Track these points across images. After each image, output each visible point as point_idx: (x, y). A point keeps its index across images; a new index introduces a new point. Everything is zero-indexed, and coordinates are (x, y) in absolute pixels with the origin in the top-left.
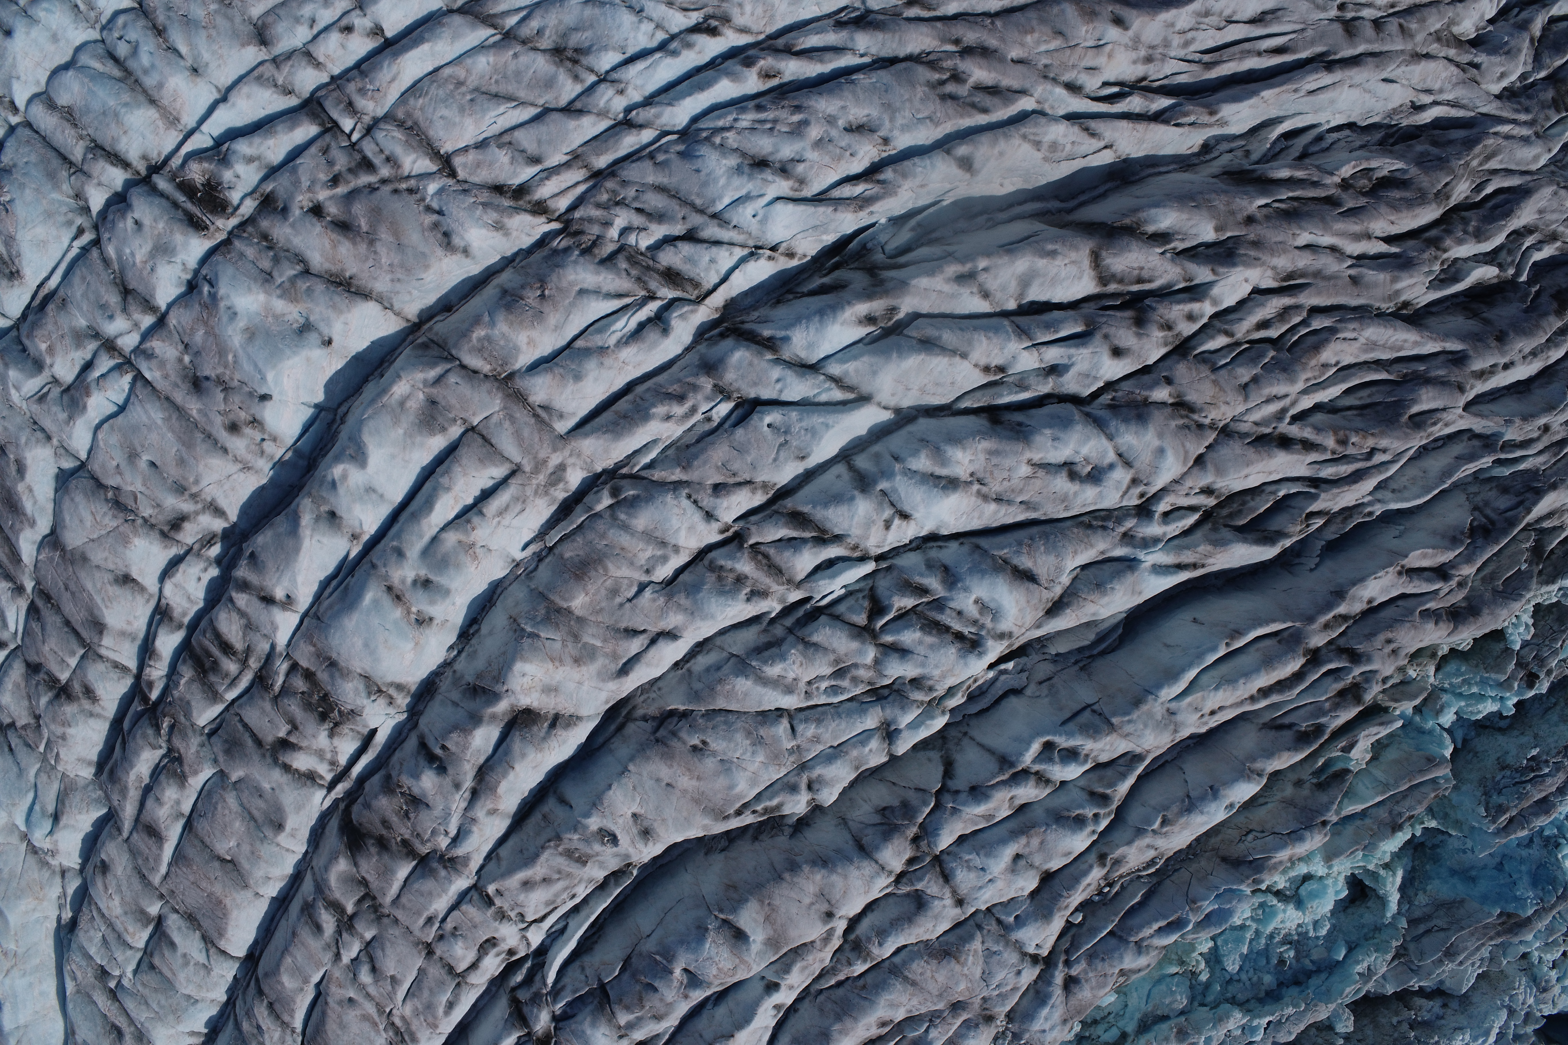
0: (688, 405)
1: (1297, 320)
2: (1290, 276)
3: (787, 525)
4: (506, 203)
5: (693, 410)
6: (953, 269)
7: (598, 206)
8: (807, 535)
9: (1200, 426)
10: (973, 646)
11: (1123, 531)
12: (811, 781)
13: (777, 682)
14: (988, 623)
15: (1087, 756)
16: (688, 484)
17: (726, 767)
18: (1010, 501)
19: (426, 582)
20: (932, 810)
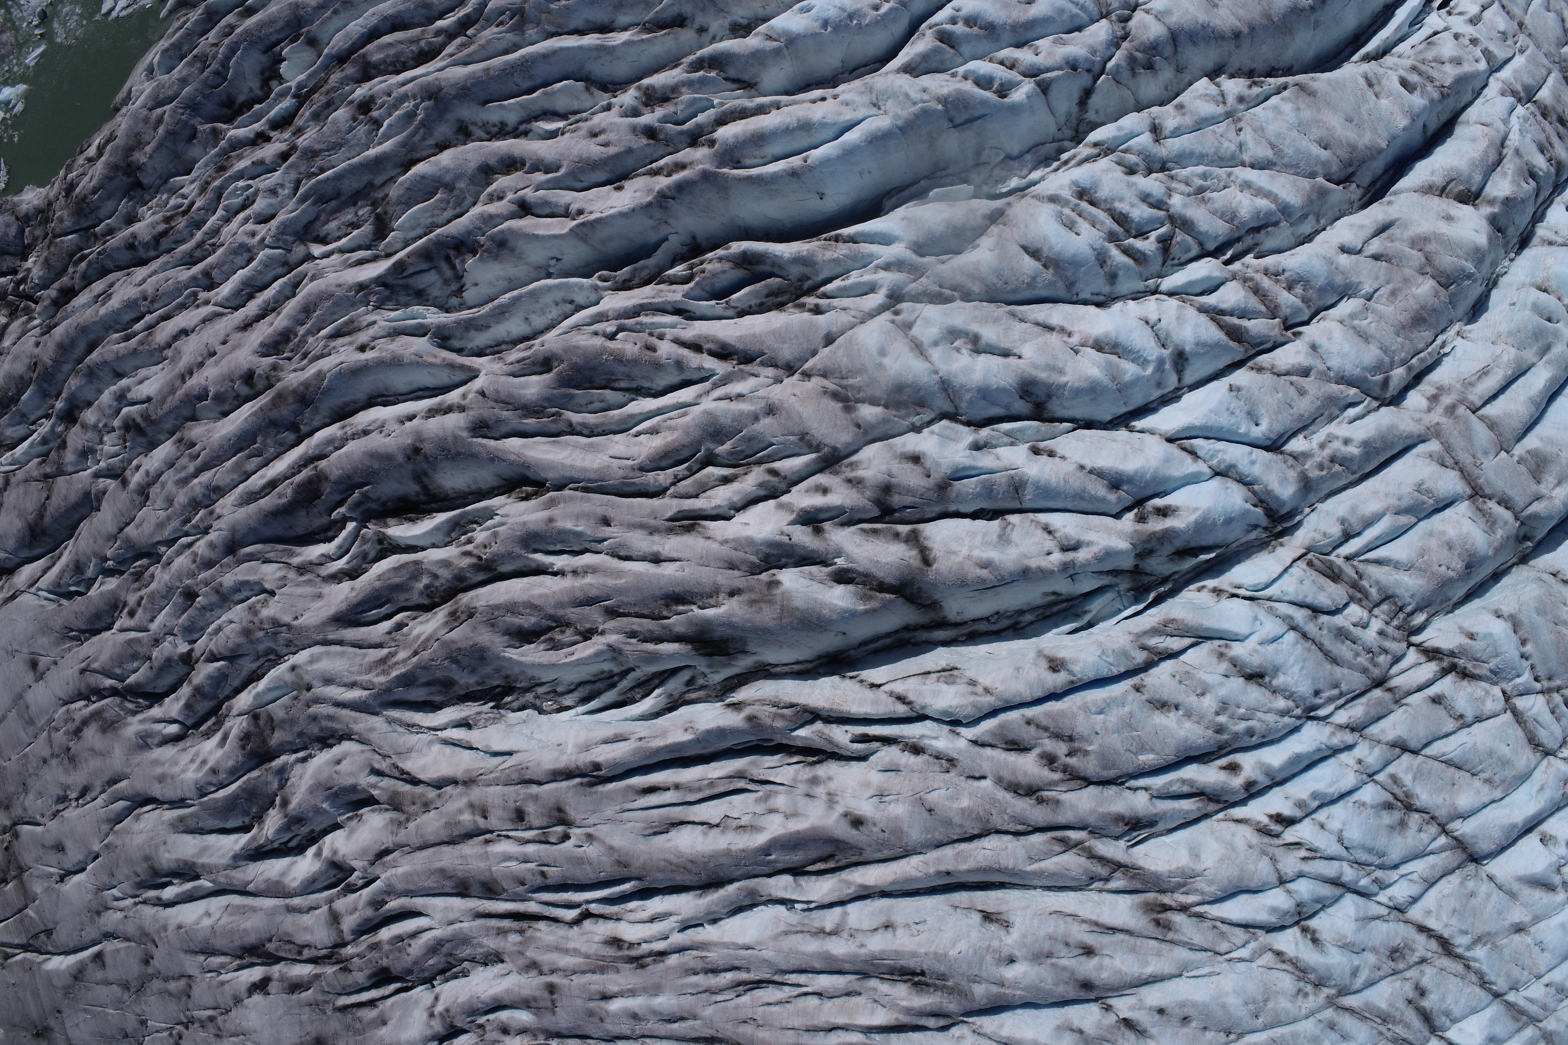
0: (1327, 452)
1: (685, 483)
2: (689, 529)
3: (1246, 330)
4: (1461, 662)
5: (1322, 446)
6: (1082, 555)
7: (1386, 651)
8: (1227, 318)
9: (824, 375)
10: (1083, 193)
11: (923, 280)
12: (1224, 103)
13: (1259, 192)
14: (1067, 211)
15: (965, 78)
16: (1329, 380)
17: (1302, 128)
18: (1037, 324)
19: (1549, 320)
20: (1110, 59)
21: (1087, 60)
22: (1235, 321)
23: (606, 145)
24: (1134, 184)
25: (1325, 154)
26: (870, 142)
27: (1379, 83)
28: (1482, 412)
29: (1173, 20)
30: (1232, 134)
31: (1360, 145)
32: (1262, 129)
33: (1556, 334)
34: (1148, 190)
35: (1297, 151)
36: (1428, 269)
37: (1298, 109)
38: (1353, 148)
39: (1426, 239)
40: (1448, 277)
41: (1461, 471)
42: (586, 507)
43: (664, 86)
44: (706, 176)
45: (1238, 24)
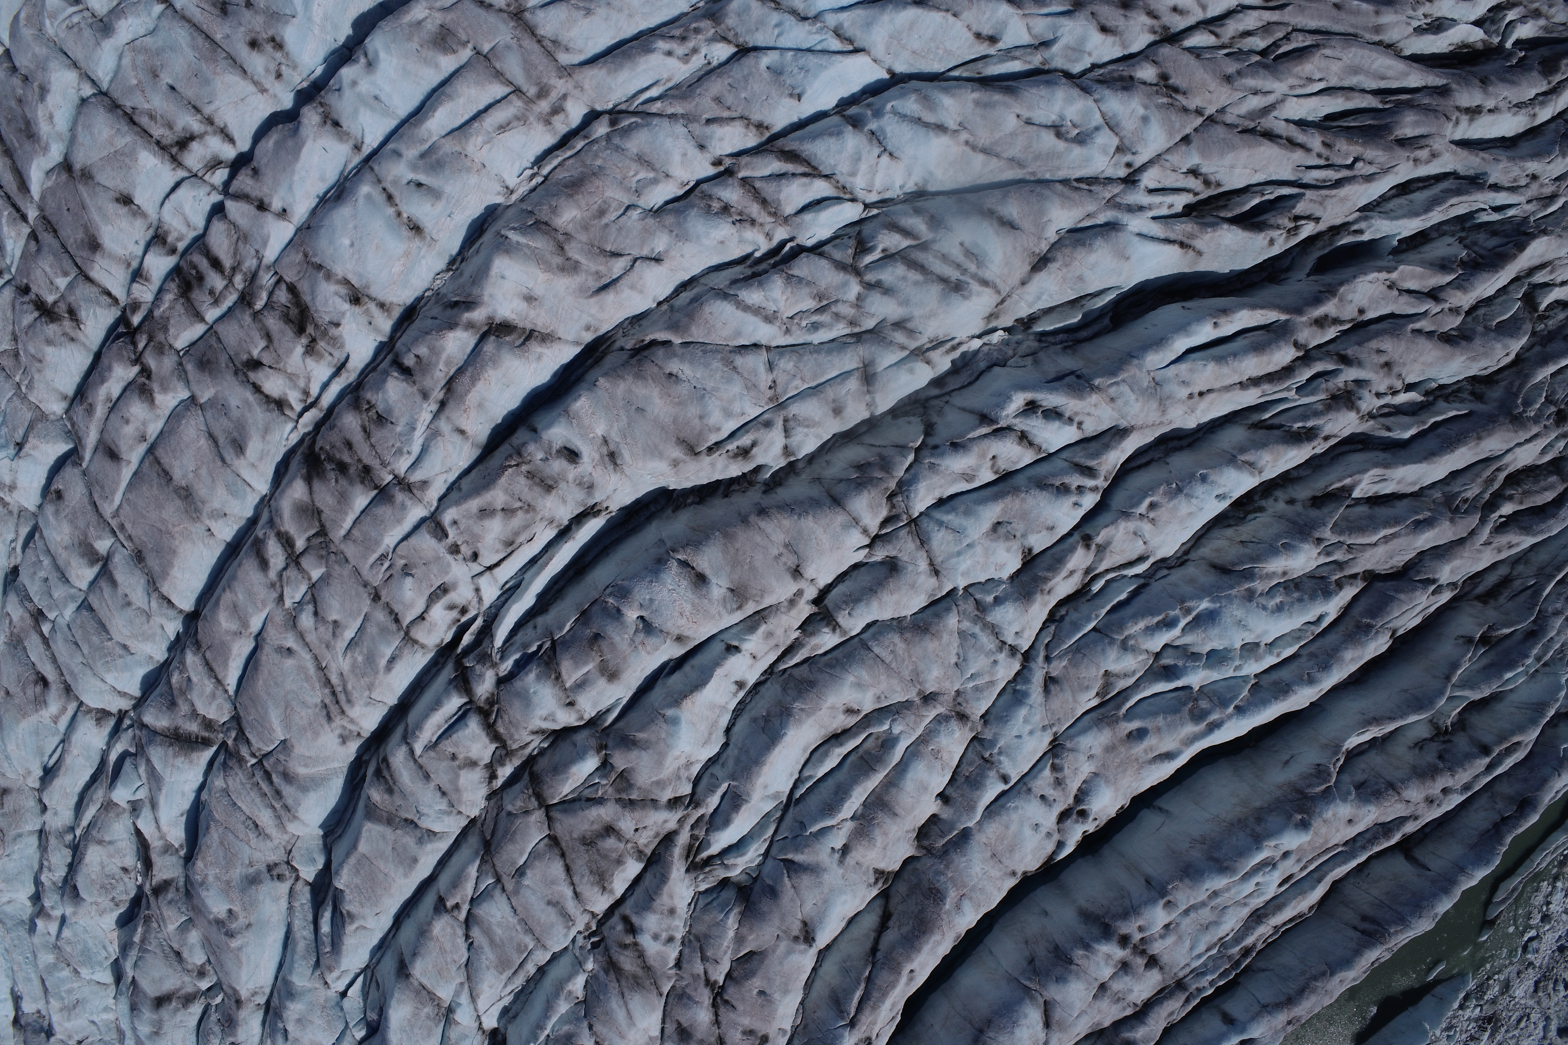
0: (691, 44)
1: (1280, 35)
3: (781, 161)
5: (695, 51)
8: (799, 170)
9: (1185, 110)
10: (957, 288)
11: (1108, 196)
12: (786, 421)
13: (756, 311)
14: (972, 268)
15: (1071, 420)
16: (683, 116)
17: (700, 394)
18: (997, 156)
19: (419, 185)
20: (911, 466)
21: (942, 455)
22: (790, 167)
23: (1379, 351)
24: (900, 304)
25: (674, 366)
26: (1162, 339)
27: (602, 456)
28: (508, 90)
29: (840, 518)
30: (781, 379)
31: (630, 379)
32: (747, 388)
33: (414, 168)
34: (885, 298)
35: (707, 365)
36: (561, 238)
37: (701, 418)
38: (639, 376)
39: (562, 269)
40: (538, 229)
41: (533, 34)
42: (1353, 20)
43: (1338, 410)
44: (1298, 311)
45: (763, 524)
